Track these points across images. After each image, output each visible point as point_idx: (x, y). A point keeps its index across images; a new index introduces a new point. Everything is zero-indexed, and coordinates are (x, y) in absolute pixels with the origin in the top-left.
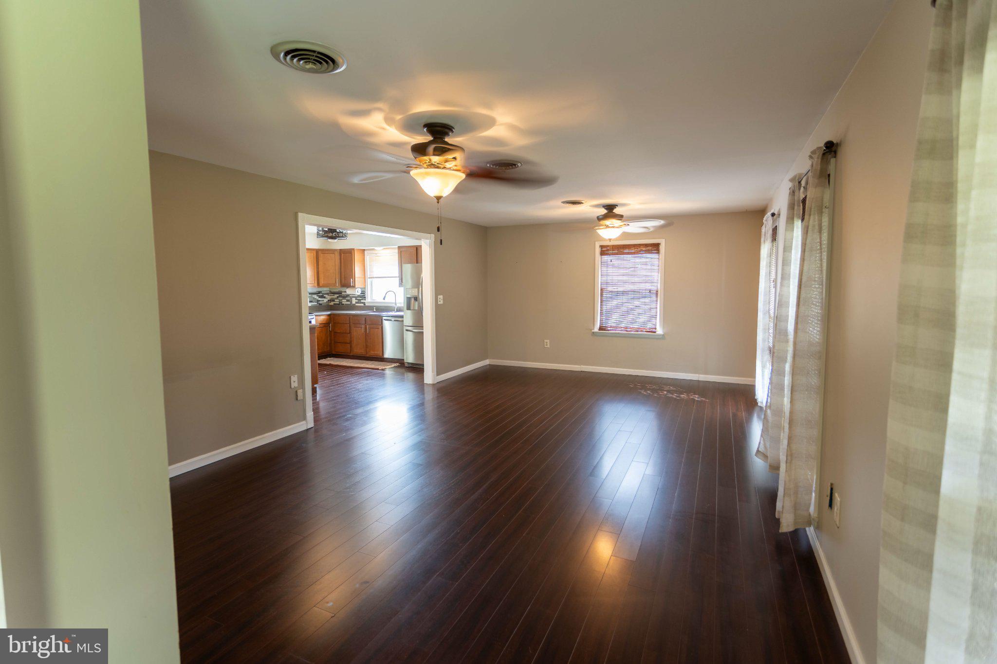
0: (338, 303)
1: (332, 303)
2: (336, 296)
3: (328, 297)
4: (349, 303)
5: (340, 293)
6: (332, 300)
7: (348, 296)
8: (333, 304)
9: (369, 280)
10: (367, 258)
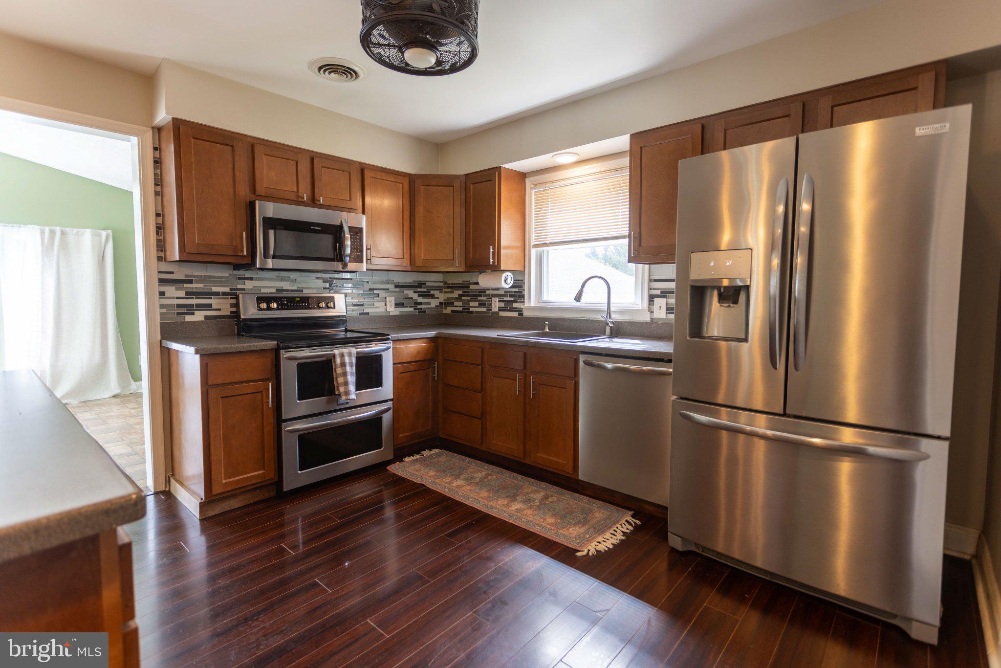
0: (460, 309)
1: (448, 310)
2: (457, 293)
3: (441, 297)
4: (485, 310)
5: (465, 286)
6: (449, 303)
7: (483, 292)
8: (449, 312)
9: (533, 251)
10: (532, 196)
